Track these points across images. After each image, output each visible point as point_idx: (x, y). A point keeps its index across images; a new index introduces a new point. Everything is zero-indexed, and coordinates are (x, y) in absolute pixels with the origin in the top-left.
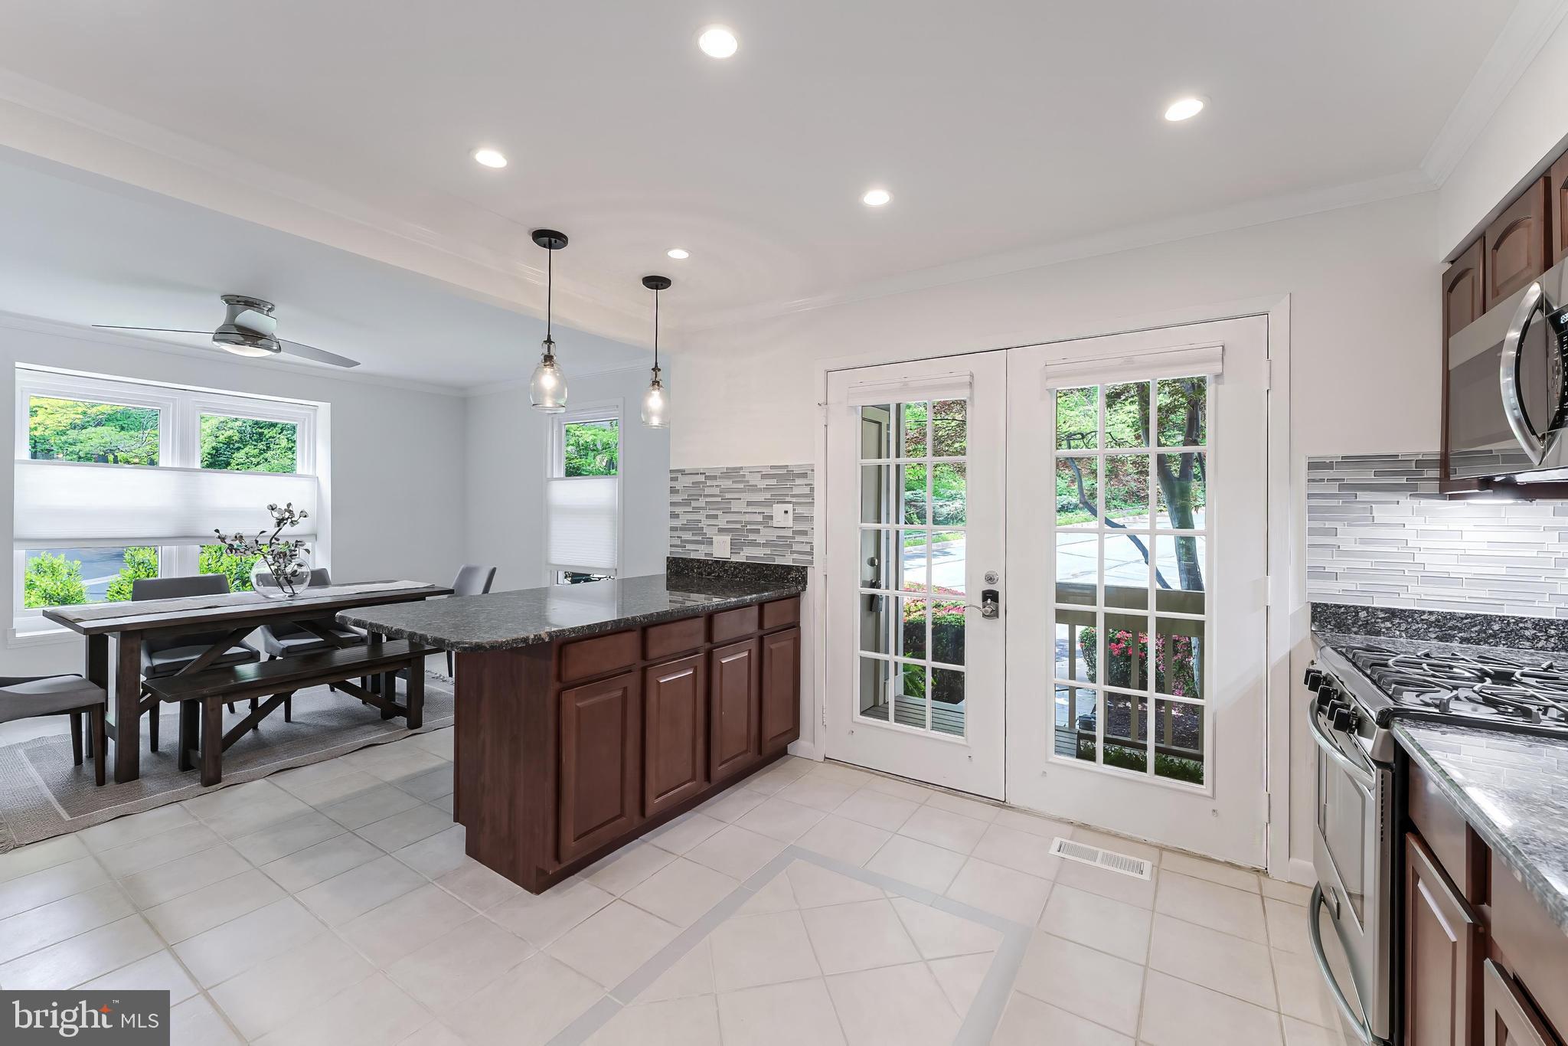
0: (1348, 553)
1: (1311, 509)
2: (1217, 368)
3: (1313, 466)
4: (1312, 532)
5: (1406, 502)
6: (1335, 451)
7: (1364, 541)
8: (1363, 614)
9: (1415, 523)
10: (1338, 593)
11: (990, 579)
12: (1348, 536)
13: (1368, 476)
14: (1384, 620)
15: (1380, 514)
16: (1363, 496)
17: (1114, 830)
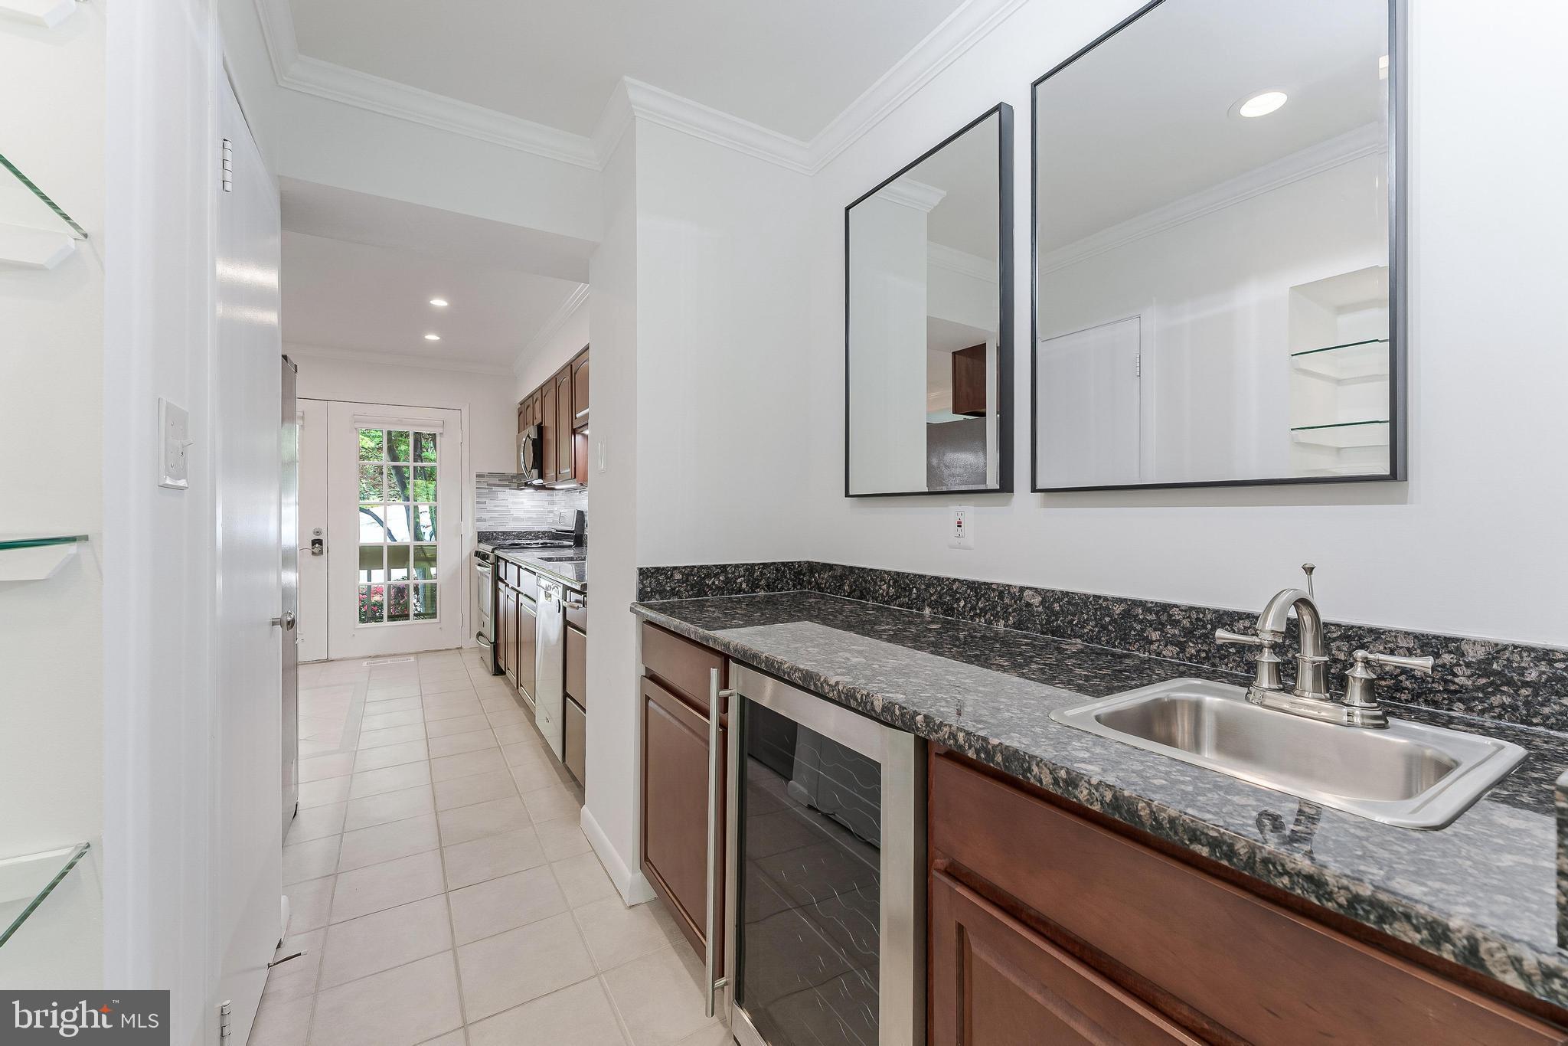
0: (489, 511)
1: (478, 494)
2: (441, 430)
3: (477, 476)
4: (478, 502)
5: (508, 491)
6: (486, 471)
7: (496, 506)
8: (495, 534)
9: (511, 499)
10: (485, 527)
11: (318, 533)
12: (490, 504)
13: (496, 481)
14: (501, 536)
15: (501, 495)
16: (494, 489)
17: (393, 653)
